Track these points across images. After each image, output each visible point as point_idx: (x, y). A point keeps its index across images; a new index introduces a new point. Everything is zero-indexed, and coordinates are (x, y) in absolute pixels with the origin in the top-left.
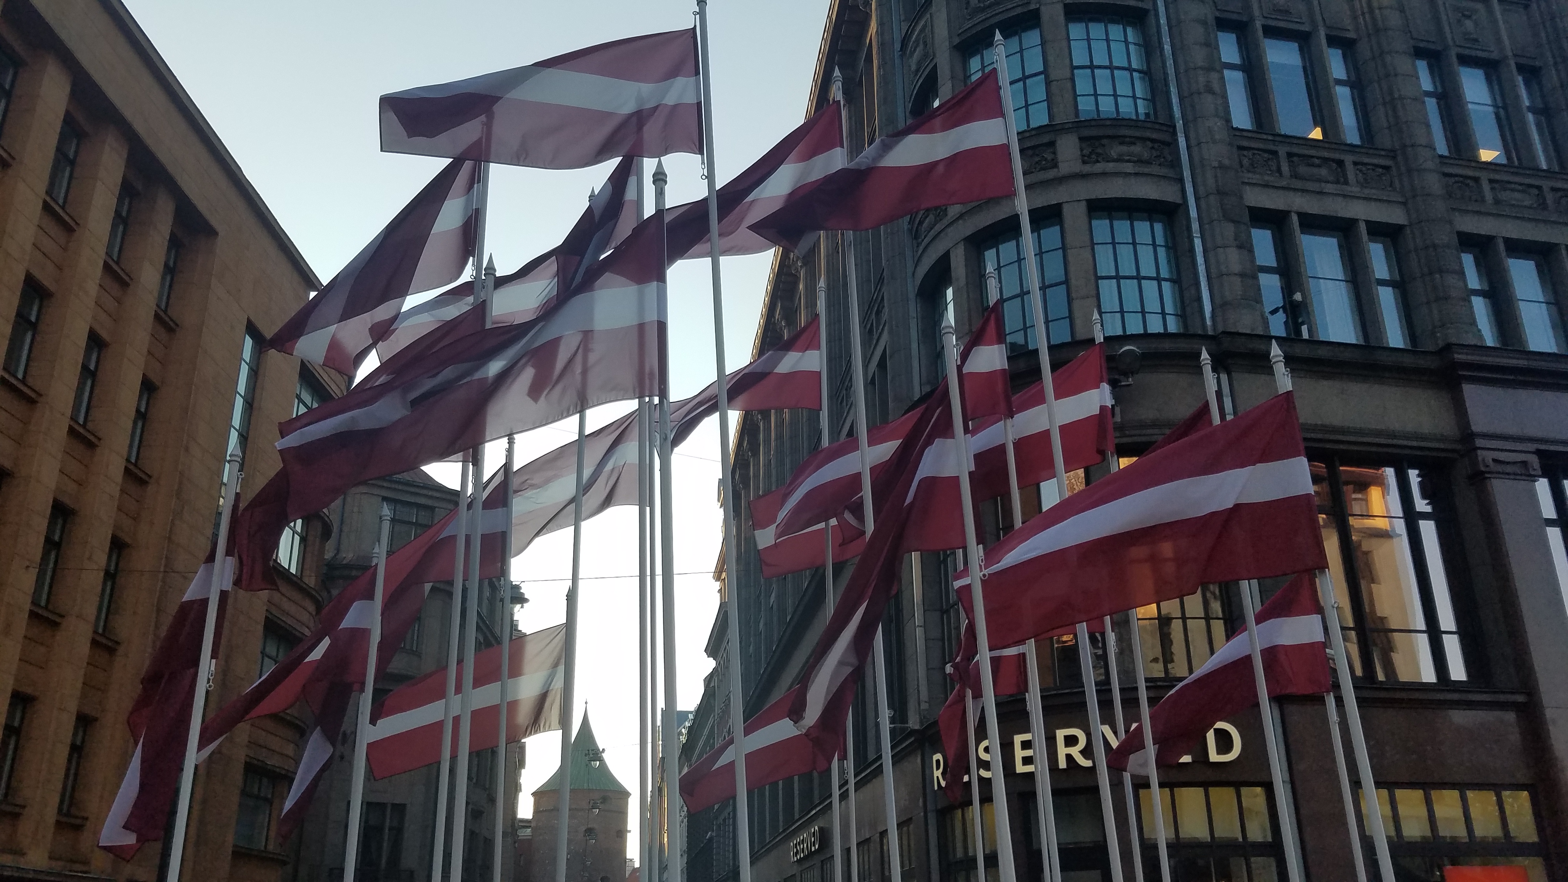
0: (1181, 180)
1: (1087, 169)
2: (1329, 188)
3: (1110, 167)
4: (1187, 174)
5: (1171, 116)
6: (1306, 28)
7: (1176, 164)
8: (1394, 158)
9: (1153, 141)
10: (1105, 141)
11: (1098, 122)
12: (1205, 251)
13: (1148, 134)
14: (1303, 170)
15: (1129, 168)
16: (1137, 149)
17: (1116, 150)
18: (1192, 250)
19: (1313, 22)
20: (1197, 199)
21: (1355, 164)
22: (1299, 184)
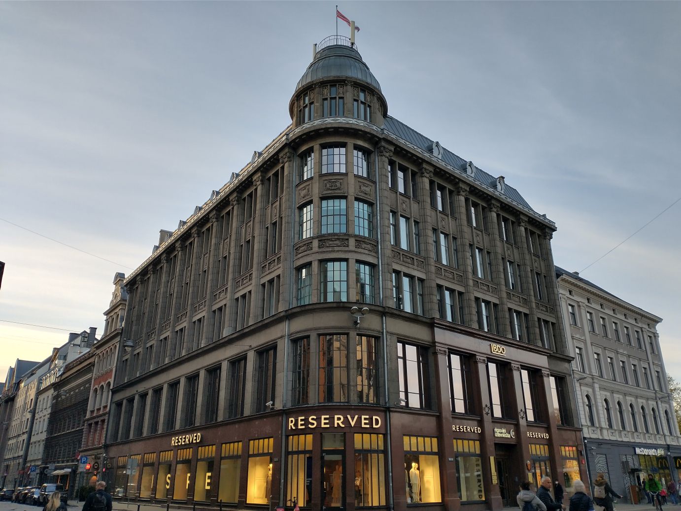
0: (378, 258)
1: (357, 250)
2: (411, 266)
3: (362, 251)
4: (380, 256)
5: (377, 238)
6: (409, 217)
7: (377, 252)
8: (425, 259)
9: (372, 244)
10: (361, 242)
11: (359, 236)
12: (382, 280)
13: (371, 242)
14: (405, 259)
15: (367, 252)
16: (369, 246)
17: (364, 246)
18: (379, 279)
19: (411, 216)
20: (382, 264)
21: (417, 260)
22: (404, 264)
